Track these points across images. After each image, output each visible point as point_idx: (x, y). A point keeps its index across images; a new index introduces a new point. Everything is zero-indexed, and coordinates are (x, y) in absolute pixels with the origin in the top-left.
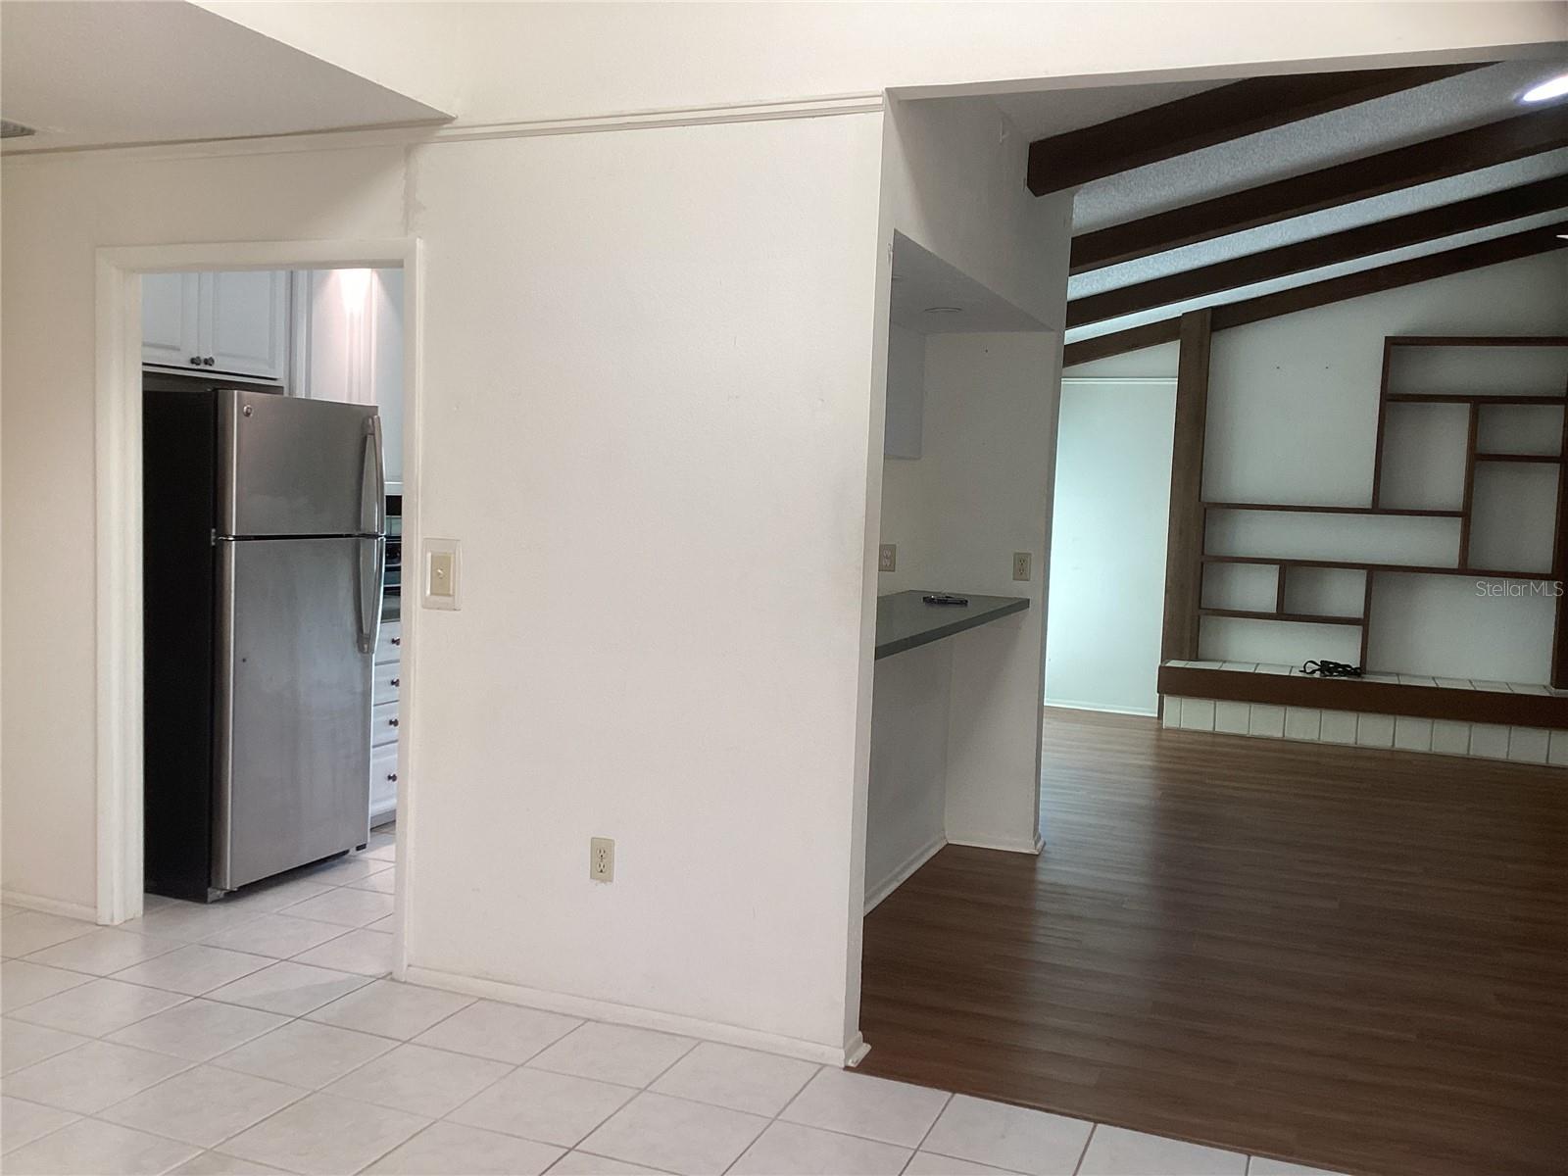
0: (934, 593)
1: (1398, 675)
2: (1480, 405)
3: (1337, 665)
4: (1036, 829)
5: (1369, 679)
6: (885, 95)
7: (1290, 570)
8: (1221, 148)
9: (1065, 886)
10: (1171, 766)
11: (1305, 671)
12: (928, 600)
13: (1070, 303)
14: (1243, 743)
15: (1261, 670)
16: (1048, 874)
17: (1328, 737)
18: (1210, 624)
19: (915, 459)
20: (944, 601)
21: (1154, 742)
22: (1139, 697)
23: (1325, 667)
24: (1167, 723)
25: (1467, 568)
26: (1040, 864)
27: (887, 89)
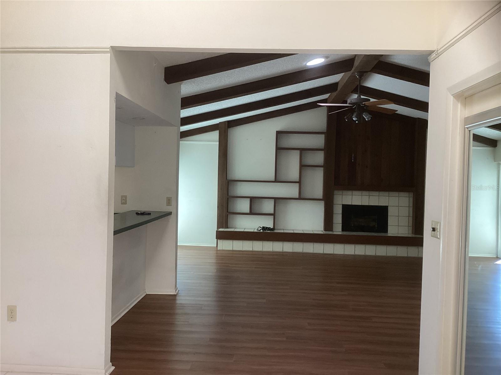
0: (139, 211)
1: (283, 230)
2: (302, 151)
3: (267, 228)
4: (176, 286)
5: (276, 231)
6: (110, 48)
7: (253, 200)
8: (224, 73)
9: (184, 304)
10: (221, 262)
11: (258, 230)
12: (137, 214)
13: (181, 118)
14: (242, 253)
15: (246, 230)
16: (180, 300)
17: (265, 249)
18: (230, 216)
19: (133, 167)
20: (143, 214)
21: (215, 255)
22: (210, 241)
23: (264, 228)
24: (218, 249)
25: (301, 198)
26: (177, 298)
27: (111, 46)
